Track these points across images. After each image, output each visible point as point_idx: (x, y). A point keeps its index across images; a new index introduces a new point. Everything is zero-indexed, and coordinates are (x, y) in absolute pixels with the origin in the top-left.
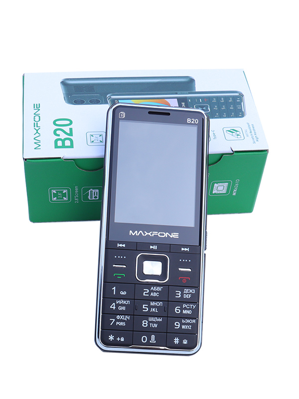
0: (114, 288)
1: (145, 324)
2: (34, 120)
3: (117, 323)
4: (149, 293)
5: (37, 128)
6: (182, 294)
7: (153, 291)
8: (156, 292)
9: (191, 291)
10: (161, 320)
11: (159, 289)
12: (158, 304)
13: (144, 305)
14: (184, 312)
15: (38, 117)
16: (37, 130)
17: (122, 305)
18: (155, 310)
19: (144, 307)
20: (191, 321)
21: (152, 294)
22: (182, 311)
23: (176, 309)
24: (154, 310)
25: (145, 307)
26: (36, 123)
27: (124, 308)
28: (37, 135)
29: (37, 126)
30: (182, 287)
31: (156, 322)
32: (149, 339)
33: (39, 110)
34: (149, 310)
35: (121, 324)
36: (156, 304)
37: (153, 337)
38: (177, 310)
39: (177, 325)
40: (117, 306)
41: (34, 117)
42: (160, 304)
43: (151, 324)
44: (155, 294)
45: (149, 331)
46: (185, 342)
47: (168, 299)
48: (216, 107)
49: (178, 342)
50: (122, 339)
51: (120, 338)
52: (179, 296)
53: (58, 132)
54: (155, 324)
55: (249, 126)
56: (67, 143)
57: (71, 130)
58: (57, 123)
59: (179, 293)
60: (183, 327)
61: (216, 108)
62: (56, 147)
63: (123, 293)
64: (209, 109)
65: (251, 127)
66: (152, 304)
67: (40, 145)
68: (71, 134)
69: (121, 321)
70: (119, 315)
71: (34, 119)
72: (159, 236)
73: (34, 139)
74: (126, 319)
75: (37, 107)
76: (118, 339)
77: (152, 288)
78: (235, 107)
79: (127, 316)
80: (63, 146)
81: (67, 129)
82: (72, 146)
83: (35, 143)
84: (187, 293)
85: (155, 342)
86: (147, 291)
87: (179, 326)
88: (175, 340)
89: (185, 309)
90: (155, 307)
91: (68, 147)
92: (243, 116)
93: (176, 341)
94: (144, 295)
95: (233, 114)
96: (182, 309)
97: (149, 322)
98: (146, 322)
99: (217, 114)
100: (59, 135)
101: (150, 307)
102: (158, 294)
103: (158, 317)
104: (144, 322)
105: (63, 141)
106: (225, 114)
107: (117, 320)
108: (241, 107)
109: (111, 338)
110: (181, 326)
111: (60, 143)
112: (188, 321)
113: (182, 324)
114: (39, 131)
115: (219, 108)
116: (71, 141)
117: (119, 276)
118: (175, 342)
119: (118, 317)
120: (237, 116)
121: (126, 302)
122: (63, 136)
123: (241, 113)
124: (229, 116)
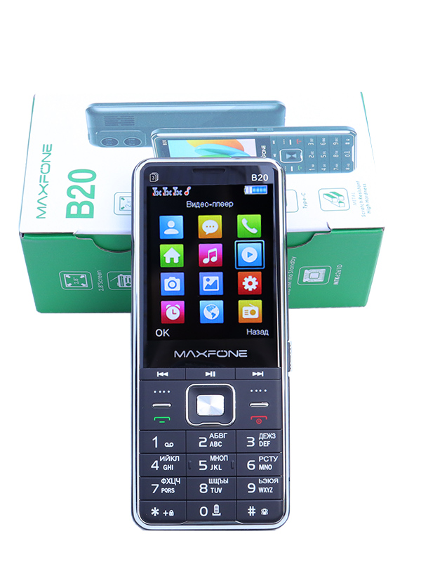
0: (156, 438)
1: (203, 489)
2: (41, 171)
3: (163, 490)
4: (208, 443)
5: (44, 184)
6: (257, 442)
7: (213, 440)
8: (218, 440)
9: (269, 436)
10: (227, 482)
11: (222, 435)
12: (222, 458)
13: (200, 462)
14: (261, 467)
15: (47, 166)
16: (43, 188)
17: (169, 463)
18: (218, 467)
19: (200, 465)
20: (271, 481)
21: (211, 444)
22: (257, 467)
23: (248, 465)
24: (215, 467)
25: (202, 463)
26: (43, 175)
27: (171, 467)
28: (43, 195)
29: (44, 182)
30: (256, 431)
31: (220, 486)
32: (211, 510)
33: (50, 154)
34: (209, 467)
35: (169, 490)
36: (219, 458)
37: (216, 507)
38: (250, 465)
39: (252, 488)
40: (161, 464)
41: (42, 166)
42: (225, 458)
43: (212, 489)
44: (216, 444)
45: (210, 499)
46: (265, 512)
47: (236, 449)
48: (312, 153)
49: (253, 513)
50: (172, 513)
51: (168, 511)
52: (251, 444)
53: (74, 192)
54: (218, 489)
55: (359, 186)
56: (86, 210)
57: (93, 187)
58: (74, 176)
59: (252, 440)
60: (261, 490)
61: (312, 155)
62: (69, 215)
63: (169, 445)
64: (302, 157)
65: (362, 188)
66: (213, 458)
67: (45, 212)
68: (92, 195)
69: (169, 486)
70: (165, 477)
71: (42, 169)
72: (218, 356)
73: (38, 201)
74: (175, 483)
75: (47, 150)
76: (166, 513)
77: (211, 435)
78: (341, 154)
79: (176, 479)
80: (79, 215)
81: (86, 187)
82: (91, 215)
83: (38, 208)
84: (265, 440)
85: (220, 515)
86: (204, 440)
87: (254, 488)
88: (250, 509)
89: (262, 462)
90: (217, 463)
91: (85, 216)
92: (351, 169)
93: (252, 511)
94: (200, 446)
95: (337, 165)
96: (257, 464)
97: (210, 486)
98: (205, 486)
99: (313, 166)
100: (74, 197)
101: (210, 463)
102: (220, 444)
103: (222, 477)
104: (203, 486)
105: (79, 206)
106: (325, 165)
107: (162, 486)
108: (351, 154)
109: (155, 512)
110: (257, 490)
111: (74, 210)
112: (268, 481)
113: (258, 486)
114: (45, 190)
115: (317, 155)
116: (91, 206)
117: (162, 419)
118: (250, 513)
119: (164, 481)
120: (342, 169)
121: (174, 458)
122: (80, 198)
123: (348, 165)
124: (330, 170)
